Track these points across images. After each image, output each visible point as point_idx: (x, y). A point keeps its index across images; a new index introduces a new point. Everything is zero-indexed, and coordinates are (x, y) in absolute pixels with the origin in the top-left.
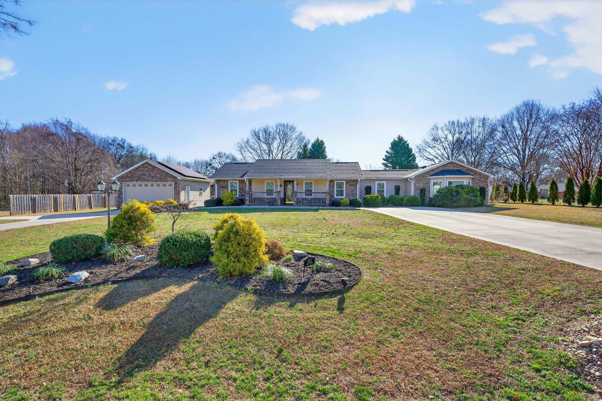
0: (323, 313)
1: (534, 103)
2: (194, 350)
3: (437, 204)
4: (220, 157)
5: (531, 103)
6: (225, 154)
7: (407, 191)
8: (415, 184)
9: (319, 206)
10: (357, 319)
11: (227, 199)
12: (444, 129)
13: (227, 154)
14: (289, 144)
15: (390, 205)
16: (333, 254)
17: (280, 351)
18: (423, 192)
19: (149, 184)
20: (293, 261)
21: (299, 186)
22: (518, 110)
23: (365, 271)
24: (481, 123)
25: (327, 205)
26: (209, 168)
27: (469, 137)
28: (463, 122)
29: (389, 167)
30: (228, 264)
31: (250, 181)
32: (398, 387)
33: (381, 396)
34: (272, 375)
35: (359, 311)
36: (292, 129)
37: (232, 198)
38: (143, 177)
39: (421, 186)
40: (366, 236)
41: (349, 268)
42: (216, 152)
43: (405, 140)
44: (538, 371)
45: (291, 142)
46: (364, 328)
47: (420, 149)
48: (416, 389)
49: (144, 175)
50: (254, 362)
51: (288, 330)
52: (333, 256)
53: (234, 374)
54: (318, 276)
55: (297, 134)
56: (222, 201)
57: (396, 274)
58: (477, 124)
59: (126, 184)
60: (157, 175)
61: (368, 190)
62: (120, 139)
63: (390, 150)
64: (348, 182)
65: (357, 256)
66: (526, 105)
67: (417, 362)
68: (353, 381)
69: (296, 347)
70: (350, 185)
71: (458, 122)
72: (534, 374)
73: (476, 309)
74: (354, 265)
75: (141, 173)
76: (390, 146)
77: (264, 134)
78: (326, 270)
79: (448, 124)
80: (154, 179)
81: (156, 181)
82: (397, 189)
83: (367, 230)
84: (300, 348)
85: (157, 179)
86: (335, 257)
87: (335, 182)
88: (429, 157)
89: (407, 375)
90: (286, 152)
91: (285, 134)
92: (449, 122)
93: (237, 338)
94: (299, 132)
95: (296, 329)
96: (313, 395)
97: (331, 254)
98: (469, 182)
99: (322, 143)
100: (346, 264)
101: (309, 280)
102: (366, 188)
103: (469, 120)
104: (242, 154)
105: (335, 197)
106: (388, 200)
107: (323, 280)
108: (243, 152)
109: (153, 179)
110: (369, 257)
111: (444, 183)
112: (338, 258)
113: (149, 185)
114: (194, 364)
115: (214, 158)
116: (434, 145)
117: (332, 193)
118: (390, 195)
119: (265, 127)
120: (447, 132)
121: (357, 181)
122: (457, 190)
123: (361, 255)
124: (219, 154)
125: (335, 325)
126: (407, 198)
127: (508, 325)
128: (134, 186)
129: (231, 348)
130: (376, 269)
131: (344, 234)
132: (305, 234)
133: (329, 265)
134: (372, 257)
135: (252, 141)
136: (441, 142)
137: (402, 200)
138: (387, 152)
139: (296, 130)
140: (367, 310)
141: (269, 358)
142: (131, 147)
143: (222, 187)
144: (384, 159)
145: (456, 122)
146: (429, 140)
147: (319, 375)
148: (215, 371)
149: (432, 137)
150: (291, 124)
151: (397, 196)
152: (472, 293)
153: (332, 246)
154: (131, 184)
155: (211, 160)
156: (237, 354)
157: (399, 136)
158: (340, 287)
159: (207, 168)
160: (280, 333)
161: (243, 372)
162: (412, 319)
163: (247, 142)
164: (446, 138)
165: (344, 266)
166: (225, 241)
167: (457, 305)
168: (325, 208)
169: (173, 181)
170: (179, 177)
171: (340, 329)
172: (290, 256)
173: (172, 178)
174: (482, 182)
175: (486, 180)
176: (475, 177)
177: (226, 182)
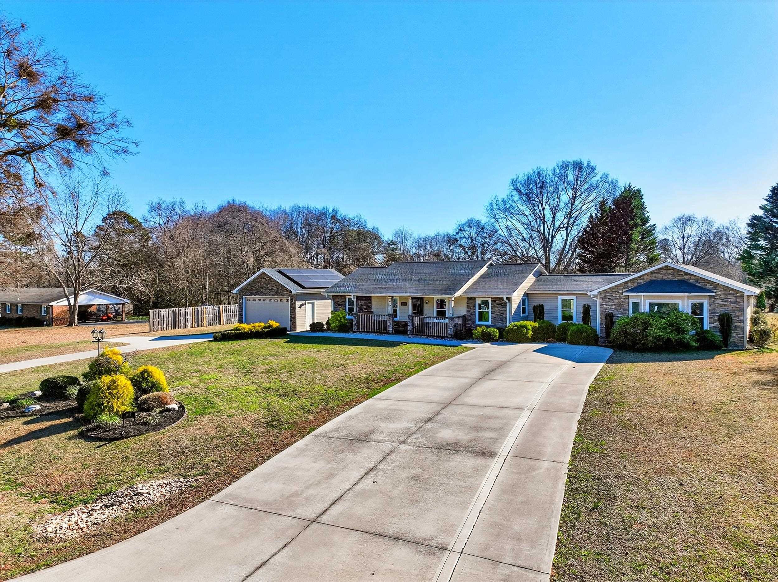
8: (601, 305)
9: (438, 337)
18: (609, 319)
19: (268, 298)
21: (428, 305)
39: (612, 307)
49: (262, 288)
59: (247, 299)
60: (274, 288)
64: (494, 300)
70: (498, 304)
75: (259, 285)
81: (273, 295)
85: (274, 293)
87: (477, 299)
105: (478, 322)
111: (643, 305)
117: (472, 317)
128: (254, 300)
143: (339, 305)
154: (251, 298)
169: (289, 295)
170: (294, 290)
173: (287, 291)
174: (731, 302)
175: (738, 300)
176: (714, 294)
177: (343, 297)
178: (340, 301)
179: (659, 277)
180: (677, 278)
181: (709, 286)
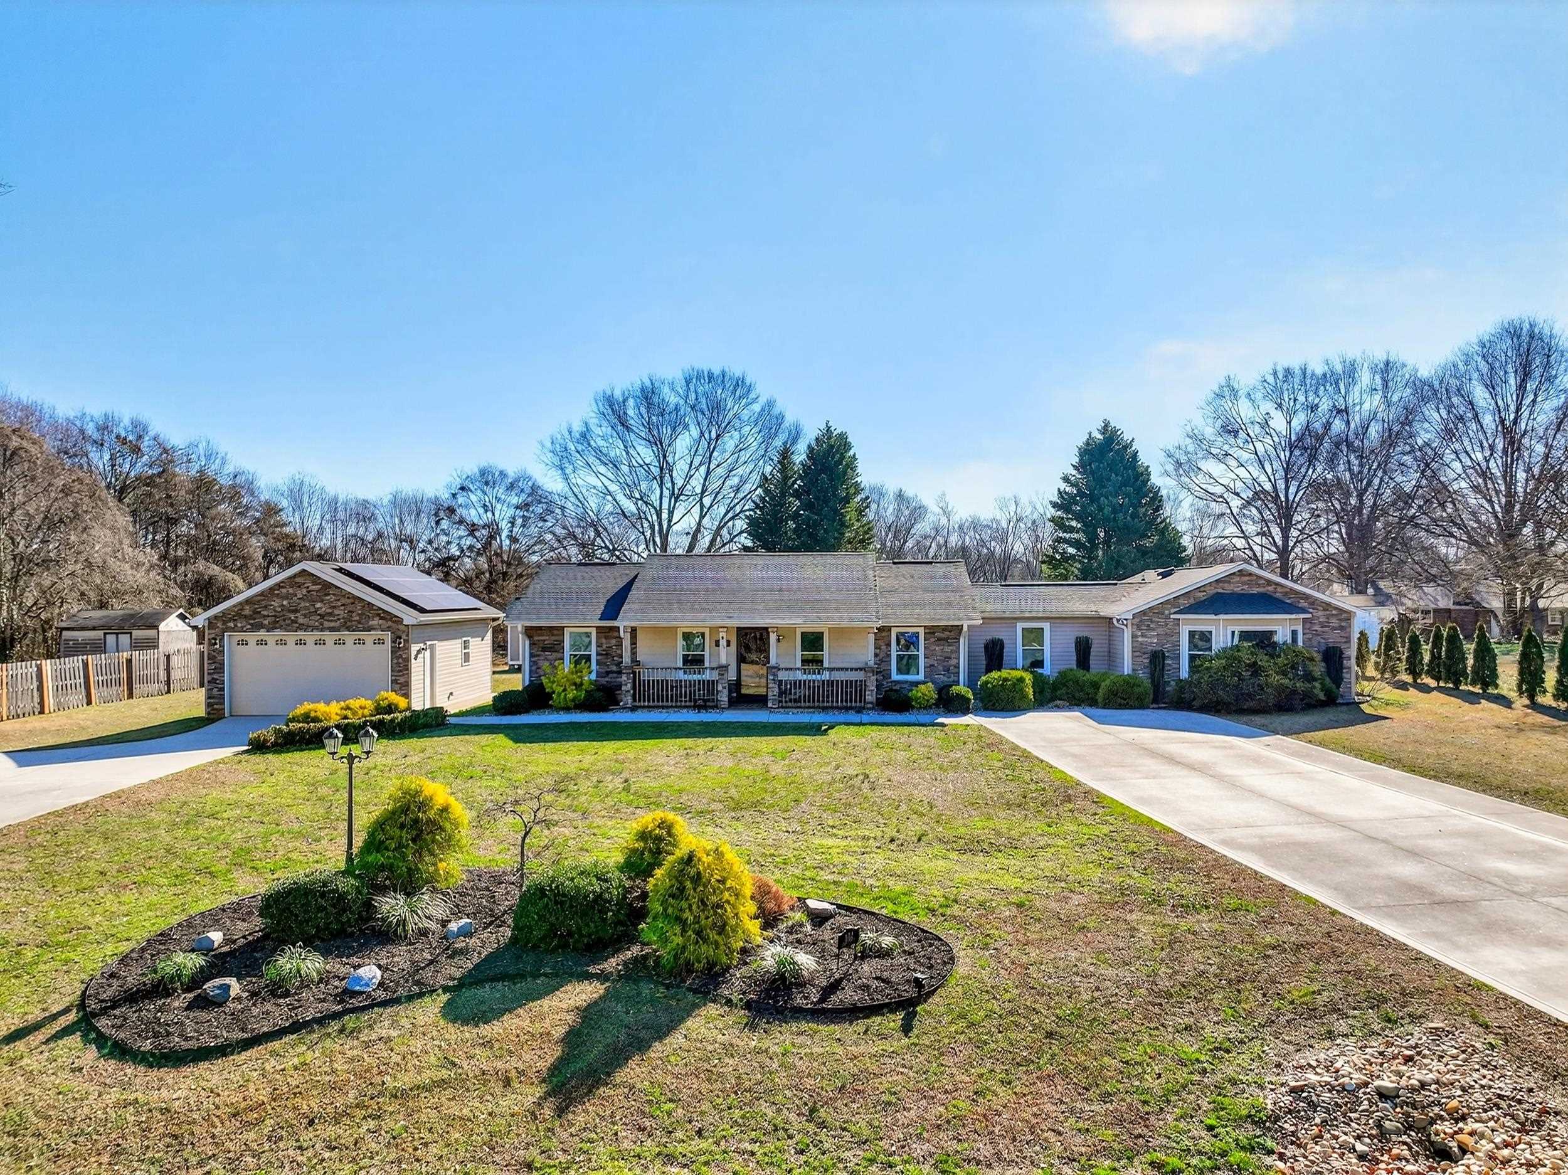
0: (880, 1046)
1: (1536, 331)
2: (669, 1114)
3: (1196, 703)
4: (487, 483)
5: (1526, 326)
6: (502, 474)
7: (1112, 656)
8: (1134, 636)
9: (847, 709)
10: (942, 1054)
11: (564, 690)
12: (1259, 396)
13: (512, 472)
14: (730, 442)
15: (1058, 702)
16: (895, 908)
17: (813, 1111)
18: (1157, 660)
19: (310, 637)
20: (808, 928)
21: (783, 643)
22: (1486, 350)
23: (962, 954)
24: (1378, 379)
25: (870, 706)
26: (445, 524)
27: (1338, 425)
28: (1319, 371)
29: (1072, 530)
30: (684, 948)
31: (634, 630)
32: (998, 1155)
33: (973, 1167)
34: (808, 1145)
35: (946, 1041)
36: (741, 387)
37: (578, 686)
38: (292, 616)
39: (1152, 640)
40: (971, 847)
41: (931, 945)
42: (471, 467)
43: (1127, 437)
44: (1210, 1128)
45: (736, 435)
46: (954, 1071)
47: (1179, 464)
48: (1025, 1158)
49: (296, 611)
50: (776, 1130)
51: (823, 1077)
52: (895, 912)
53: (747, 1146)
54: (867, 968)
55: (756, 407)
56: (549, 696)
57: (1025, 959)
58: (1365, 378)
59: (235, 640)
60: (336, 612)
61: (994, 655)
62: (126, 421)
63: (1074, 472)
64: (930, 631)
65: (948, 911)
66: (1513, 332)
67: (1034, 1121)
68: (933, 1150)
69: (839, 1104)
70: (939, 639)
71: (1304, 372)
72: (1204, 1133)
73: (1156, 1032)
74: (941, 940)
75: (285, 603)
76: (1076, 460)
77: (643, 410)
78: (883, 954)
79: (1271, 379)
80: (327, 624)
81: (332, 629)
82: (1083, 648)
83: (978, 826)
84: (846, 1105)
85: (337, 624)
86: (899, 917)
87: (894, 632)
88: (1211, 489)
89: (1014, 1140)
90: (720, 471)
91: (717, 407)
92: (1275, 374)
93: (736, 1093)
94: (762, 400)
95: (835, 1074)
96: (874, 1169)
97: (890, 906)
98: (1294, 633)
99: (843, 444)
100: (926, 937)
101: (846, 976)
102: (986, 647)
103: (1339, 369)
104: (567, 479)
105: (895, 676)
106: (1055, 687)
107: (877, 978)
108: (569, 471)
109: (323, 622)
110: (972, 915)
111: (1218, 635)
112: (906, 919)
113: (310, 641)
114: (679, 1135)
115: (462, 488)
116: (1226, 447)
117: (883, 667)
118: (1063, 667)
119: (648, 383)
120: (1268, 406)
121: (959, 628)
122: (1255, 663)
123: (956, 910)
124: (483, 473)
125: (904, 1066)
126: (1108, 682)
127: (1197, 1060)
128: (262, 643)
129: (730, 1108)
130: (986, 947)
131: (919, 840)
132: (824, 842)
133: (887, 941)
134: (981, 916)
135: (601, 432)
136: (1249, 439)
137: (1096, 686)
138: (1066, 479)
139: (752, 395)
140: (962, 1038)
141: (796, 1122)
142: (166, 451)
143: (544, 649)
144: (1055, 505)
145: (1297, 371)
146: (1209, 432)
147: (881, 1143)
148: (717, 1143)
149: (1219, 423)
150: (738, 374)
151: (1080, 673)
152: (1158, 1001)
153: (891, 882)
154: (252, 637)
155: (454, 495)
156: (743, 1117)
157: (1107, 425)
158: (911, 992)
159: (438, 523)
160: (809, 1082)
161: (761, 1142)
162: (1040, 1053)
163: (585, 436)
164: (1265, 424)
165: (919, 941)
166: (673, 896)
167: (1125, 1023)
168: (865, 718)
169: (389, 629)
170: (410, 617)
171: (911, 1074)
172: (798, 916)
173: (381, 618)
174: (1334, 629)
175: (1343, 624)
176: (1309, 616)
177: (555, 632)
178: (547, 639)
179: (1229, 588)
180: (1255, 590)
181: (1303, 604)
